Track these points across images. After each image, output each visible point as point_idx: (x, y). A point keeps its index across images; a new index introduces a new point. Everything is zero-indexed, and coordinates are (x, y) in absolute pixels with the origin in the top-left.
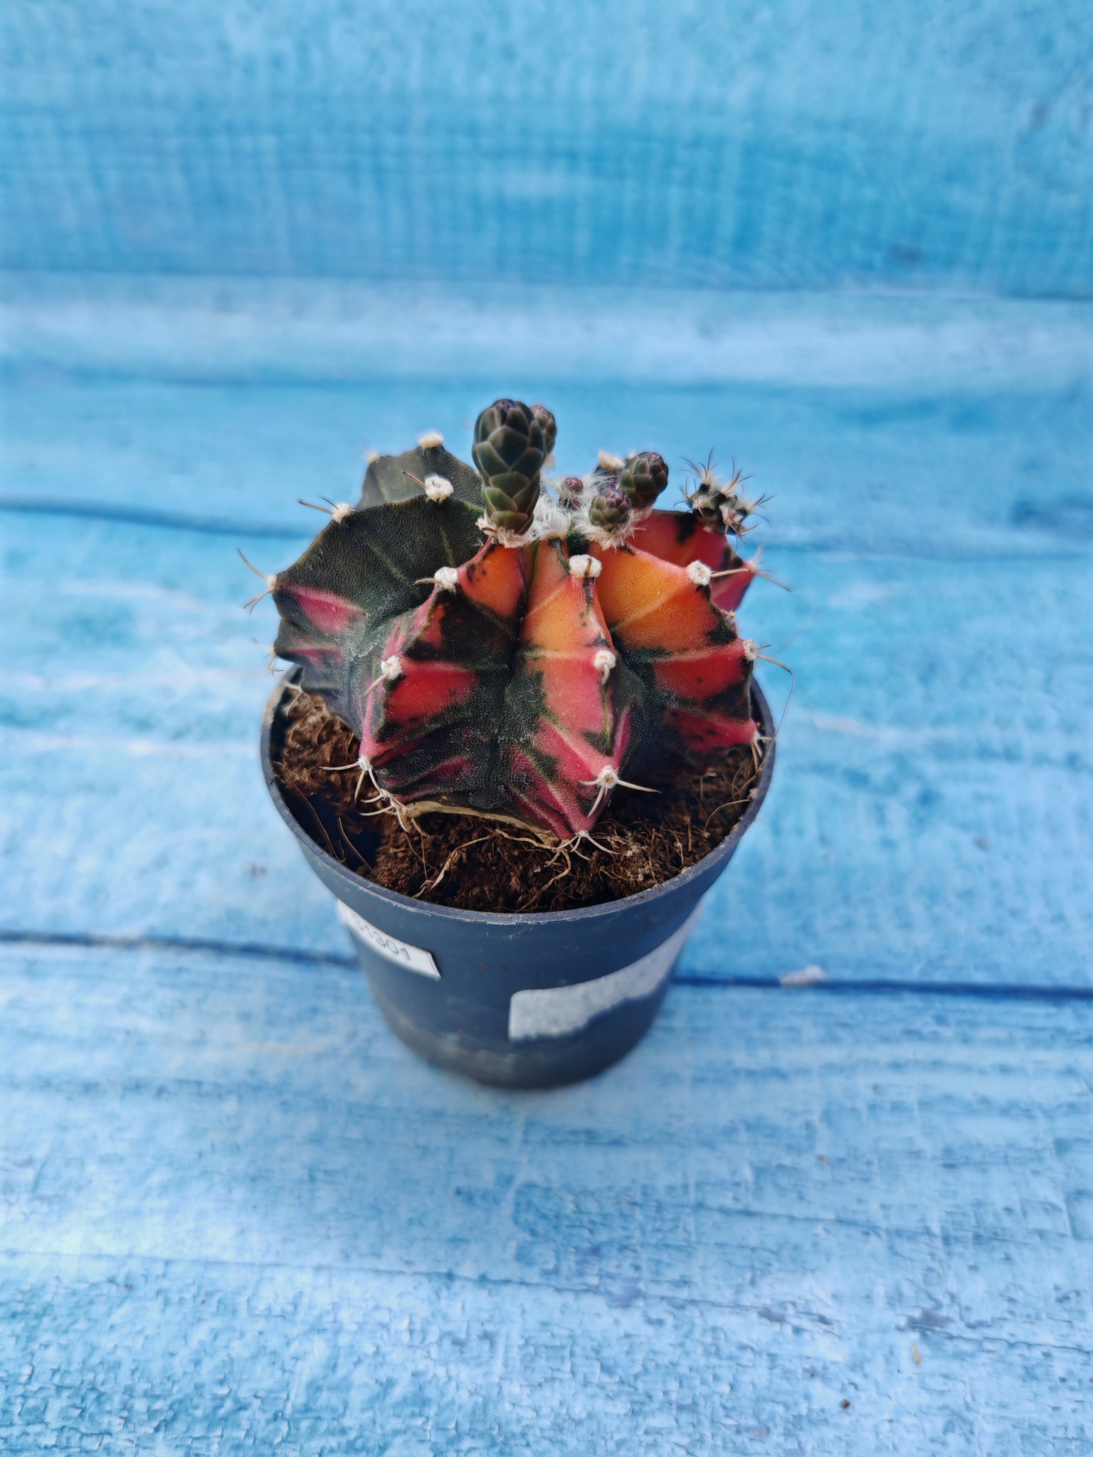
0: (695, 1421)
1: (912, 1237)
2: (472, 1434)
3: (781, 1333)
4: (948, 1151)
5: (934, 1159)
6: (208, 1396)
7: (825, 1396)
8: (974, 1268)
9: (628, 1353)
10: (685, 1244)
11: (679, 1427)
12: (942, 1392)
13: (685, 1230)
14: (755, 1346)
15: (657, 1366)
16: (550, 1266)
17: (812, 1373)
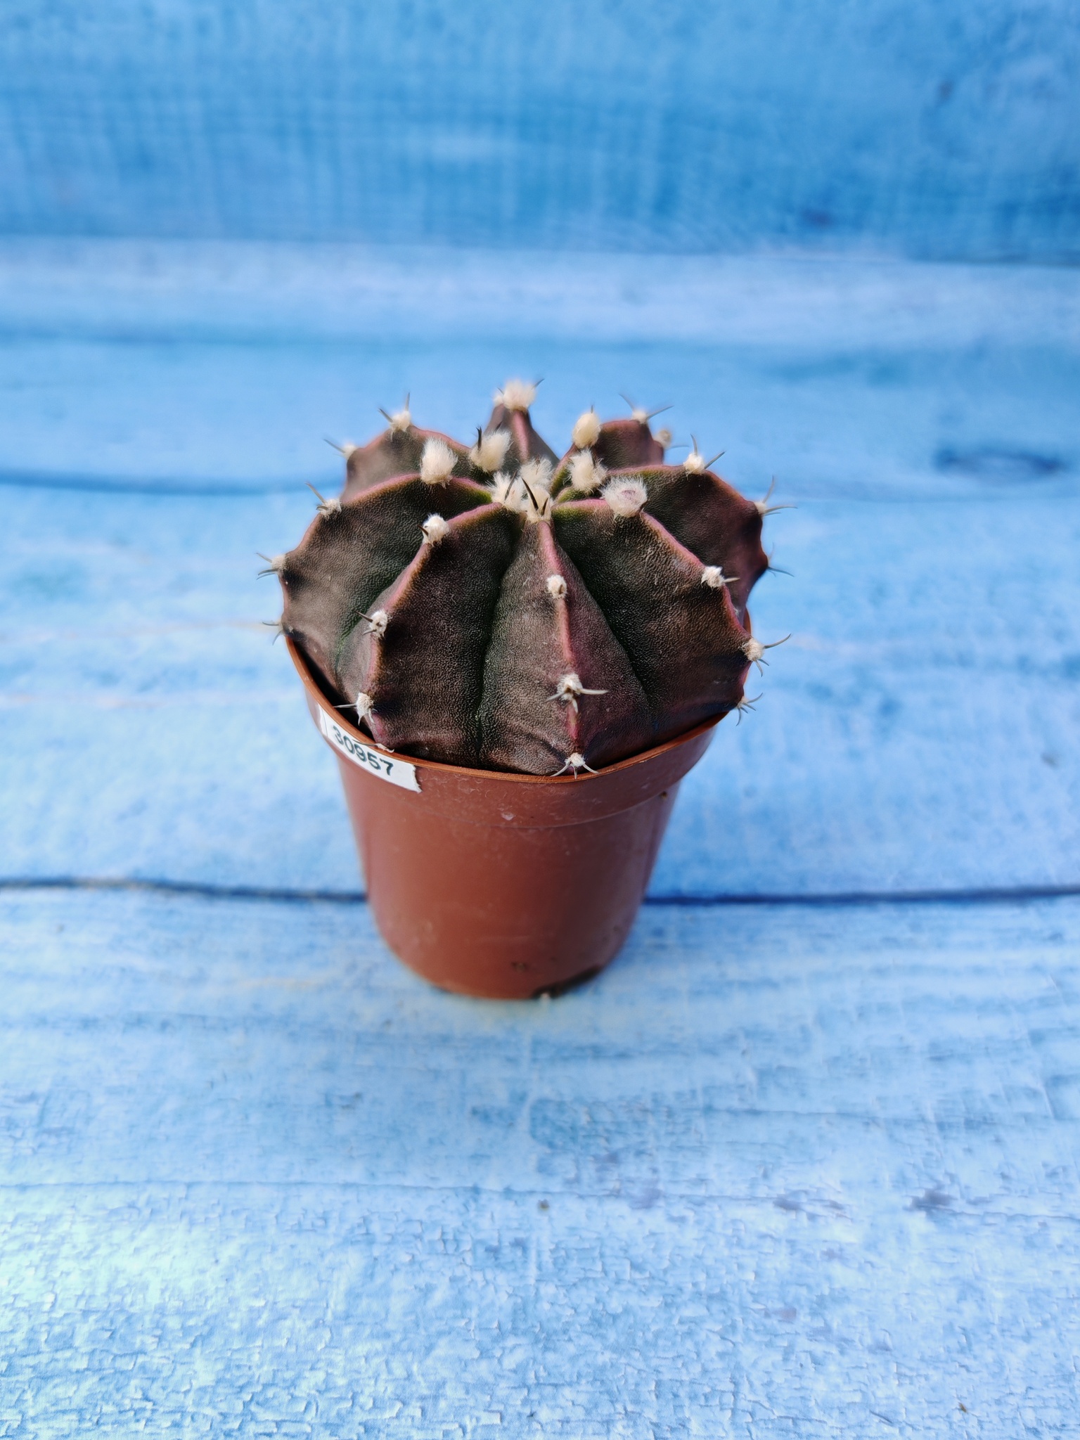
0: (726, 1309)
1: (908, 1125)
2: (515, 1331)
3: (797, 1221)
4: (934, 1046)
5: (921, 1053)
6: (244, 1309)
7: (843, 1276)
8: (969, 1151)
9: (654, 1250)
10: (698, 1145)
11: (711, 1315)
12: (952, 1265)
13: (696, 1132)
14: (773, 1234)
15: (684, 1260)
16: (572, 1175)
17: (830, 1255)
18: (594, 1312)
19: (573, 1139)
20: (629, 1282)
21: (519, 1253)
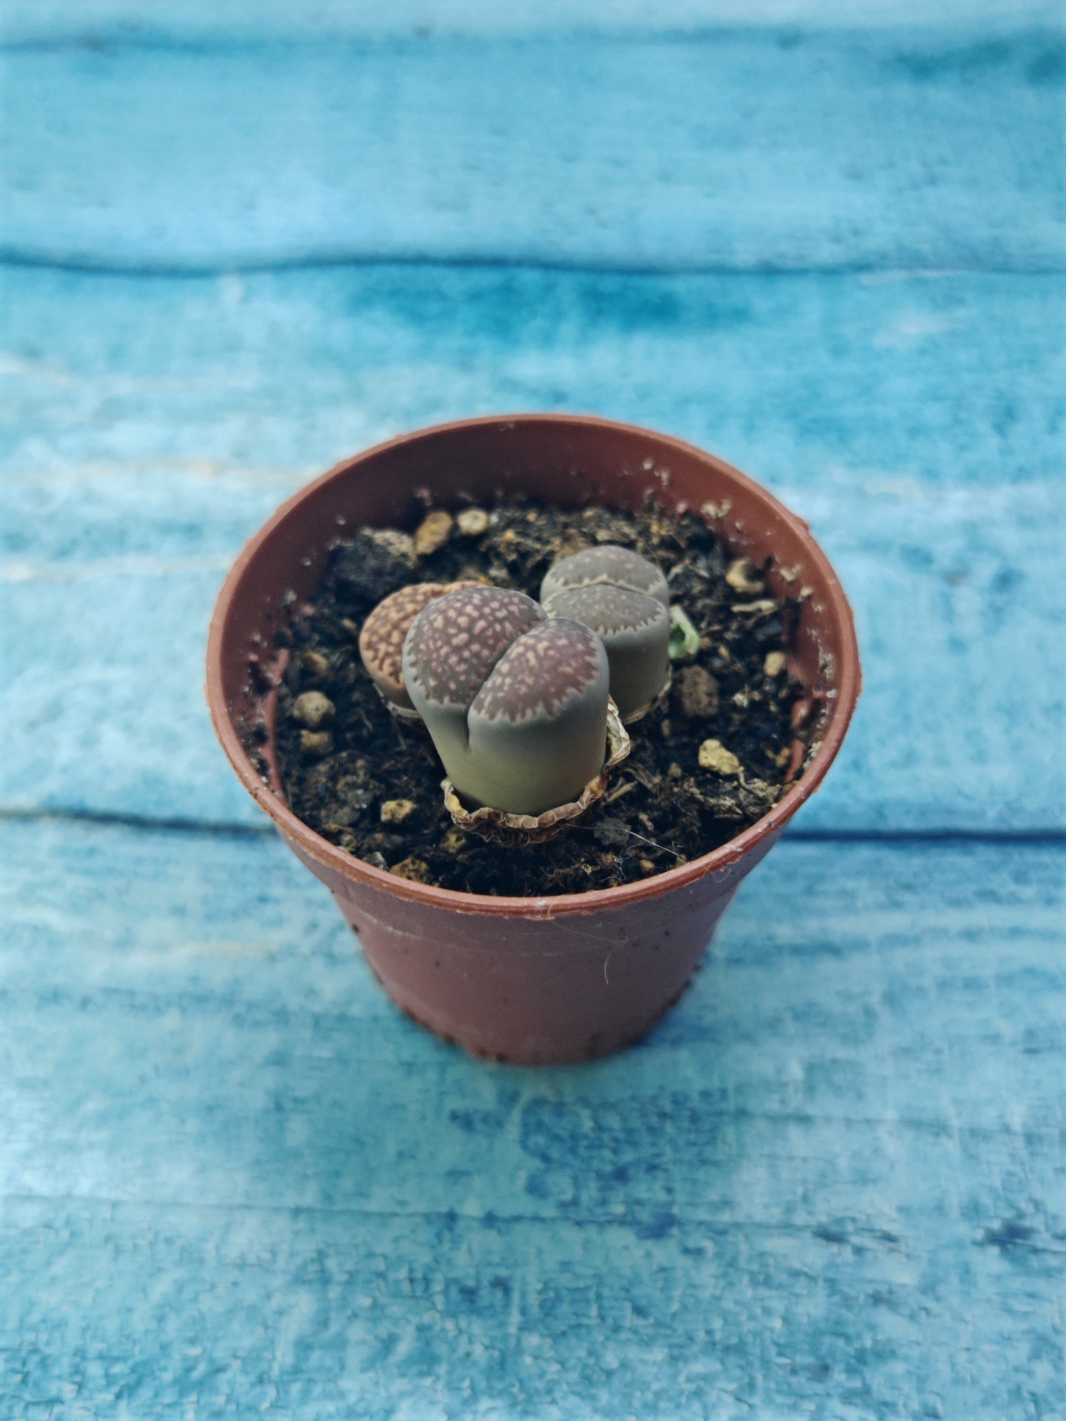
0: (743, 1362)
1: (989, 1136)
2: (490, 1391)
3: (839, 1254)
5: (1013, 1044)
6: (176, 1357)
7: (891, 1325)
8: (1060, 1171)
9: (663, 1290)
10: (725, 1158)
11: (726, 1370)
12: (1026, 1315)
13: (724, 1141)
14: (809, 1271)
15: (698, 1302)
16: (568, 1196)
17: (877, 1299)
18: (586, 1366)
19: (573, 1151)
20: (630, 1329)
21: (499, 1294)
